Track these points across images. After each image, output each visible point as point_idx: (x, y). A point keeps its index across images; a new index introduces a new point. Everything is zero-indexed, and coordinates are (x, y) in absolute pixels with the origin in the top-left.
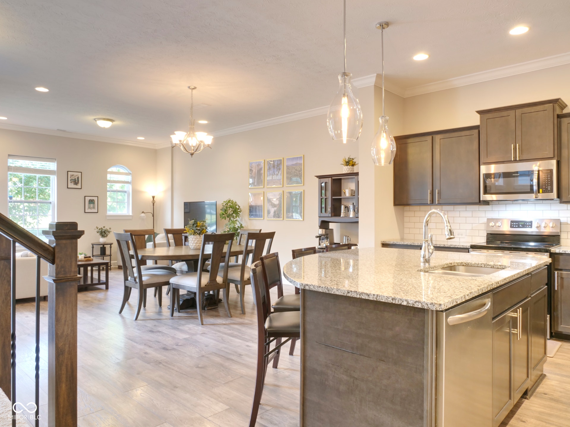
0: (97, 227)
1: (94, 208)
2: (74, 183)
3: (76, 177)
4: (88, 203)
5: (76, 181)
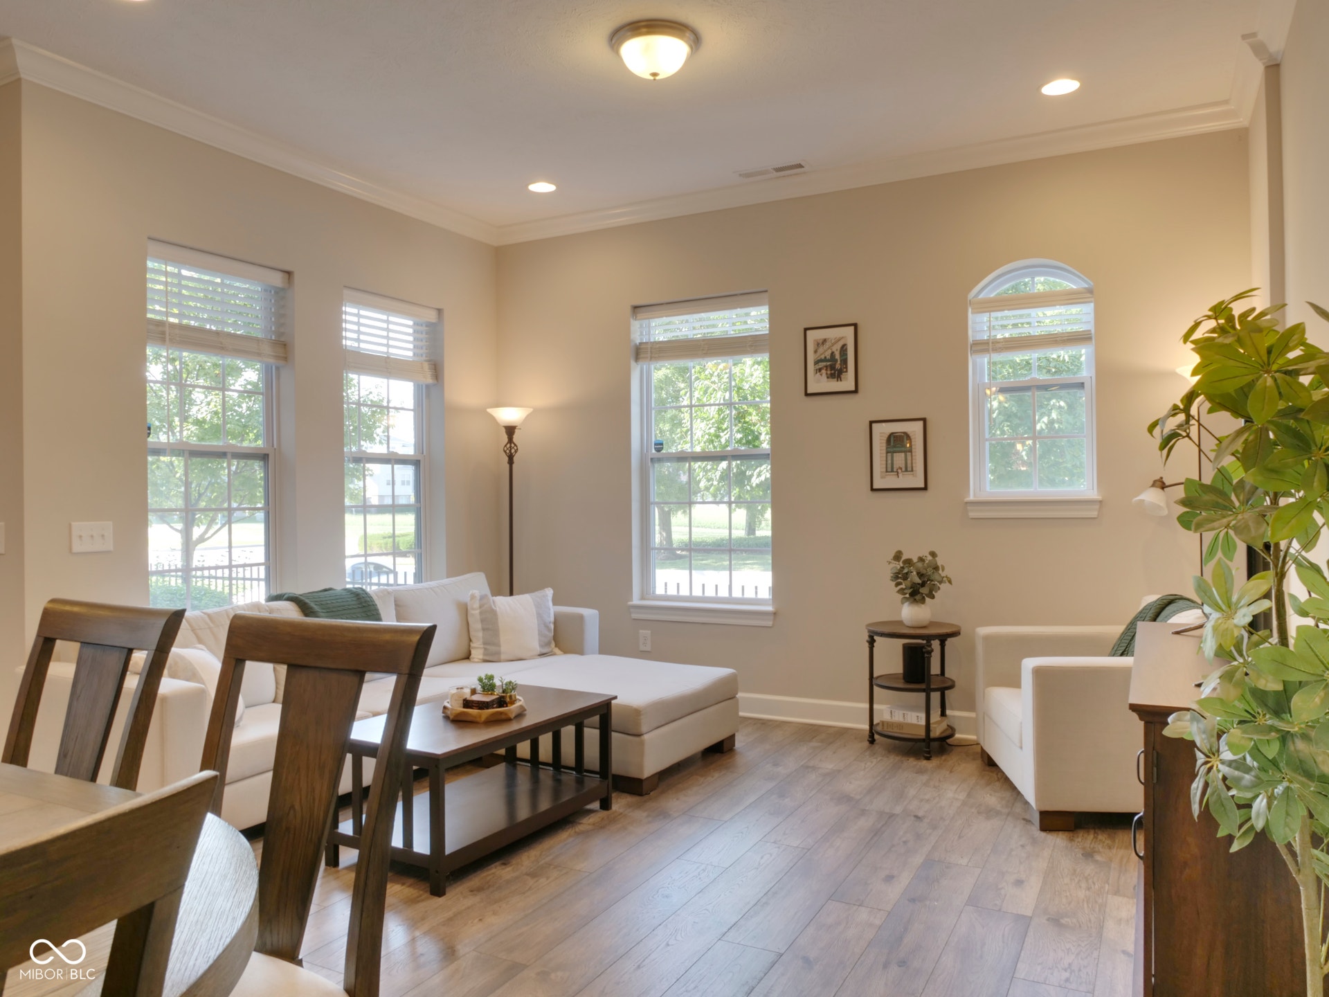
1: (908, 469)
2: (829, 372)
3: (834, 349)
4: (885, 452)
5: (835, 365)
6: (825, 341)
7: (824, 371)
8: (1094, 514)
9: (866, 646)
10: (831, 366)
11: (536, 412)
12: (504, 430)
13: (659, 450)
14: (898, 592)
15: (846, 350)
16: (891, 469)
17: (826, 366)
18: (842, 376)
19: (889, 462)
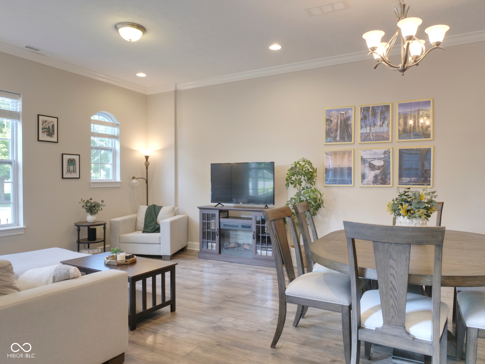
0: (82, 199)
1: (74, 171)
2: (47, 133)
3: (50, 125)
4: (67, 165)
5: (50, 131)
6: (46, 121)
7: (45, 133)
8: (120, 186)
10: (48, 131)
14: (86, 211)
15: (54, 126)
16: (69, 171)
17: (46, 131)
18: (52, 136)
19: (68, 168)
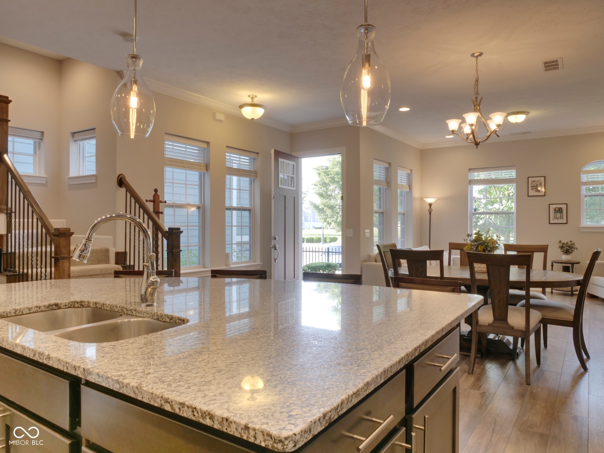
1: (561, 218)
2: (536, 190)
3: (538, 183)
4: (554, 213)
6: (534, 181)
7: (534, 190)
9: (551, 266)
10: (536, 188)
11: (439, 199)
12: (428, 205)
13: (475, 211)
14: (561, 251)
15: (541, 184)
16: (555, 218)
18: (540, 191)
19: (555, 216)
